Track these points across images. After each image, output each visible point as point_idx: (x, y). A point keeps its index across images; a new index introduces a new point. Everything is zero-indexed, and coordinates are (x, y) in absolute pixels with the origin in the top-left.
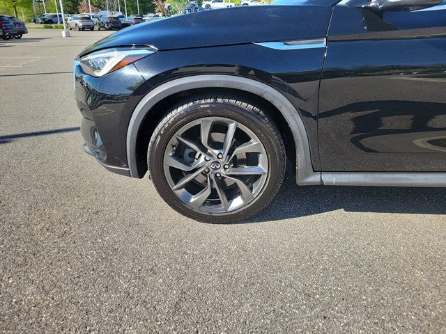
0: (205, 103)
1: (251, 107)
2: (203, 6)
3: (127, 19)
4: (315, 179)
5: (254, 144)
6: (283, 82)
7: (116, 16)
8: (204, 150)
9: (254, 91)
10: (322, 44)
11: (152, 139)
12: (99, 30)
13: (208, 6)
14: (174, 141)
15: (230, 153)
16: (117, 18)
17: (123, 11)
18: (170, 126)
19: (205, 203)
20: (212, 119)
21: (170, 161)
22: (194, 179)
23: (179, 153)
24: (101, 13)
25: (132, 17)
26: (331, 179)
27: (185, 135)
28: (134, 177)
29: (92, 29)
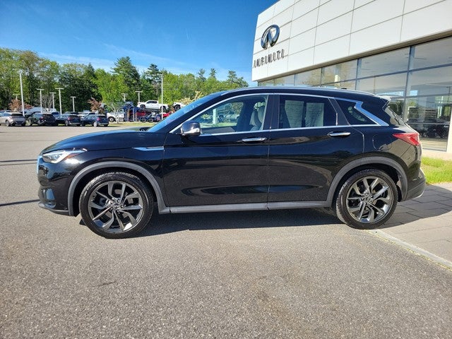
0: (110, 175)
1: (133, 176)
2: (139, 106)
3: (61, 116)
4: (167, 210)
5: (136, 194)
6: (146, 164)
7: (50, 113)
8: (110, 198)
9: (132, 168)
10: (162, 148)
11: (82, 193)
12: (31, 125)
13: (143, 106)
14: (94, 193)
15: (123, 199)
16: (51, 115)
17: (57, 107)
18: (92, 186)
19: (111, 227)
20: (114, 182)
21: (92, 204)
22: (104, 214)
23: (97, 200)
24: (34, 109)
25: (68, 114)
26: (175, 210)
27: (100, 191)
28: (71, 215)
29: (23, 125)
